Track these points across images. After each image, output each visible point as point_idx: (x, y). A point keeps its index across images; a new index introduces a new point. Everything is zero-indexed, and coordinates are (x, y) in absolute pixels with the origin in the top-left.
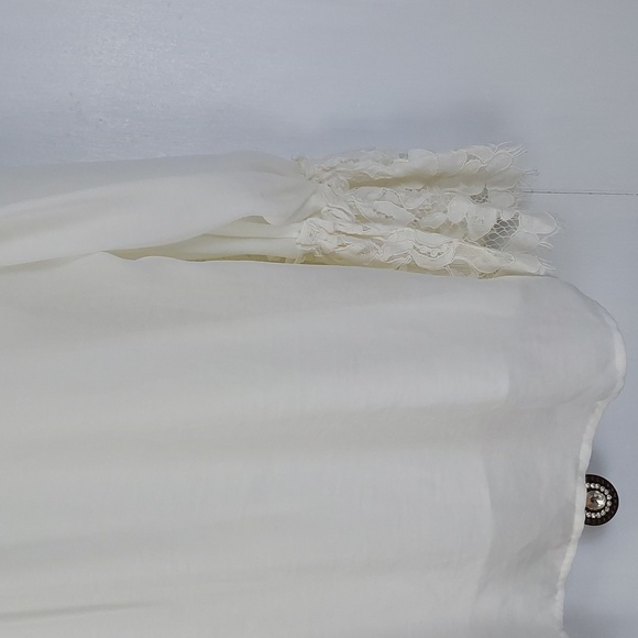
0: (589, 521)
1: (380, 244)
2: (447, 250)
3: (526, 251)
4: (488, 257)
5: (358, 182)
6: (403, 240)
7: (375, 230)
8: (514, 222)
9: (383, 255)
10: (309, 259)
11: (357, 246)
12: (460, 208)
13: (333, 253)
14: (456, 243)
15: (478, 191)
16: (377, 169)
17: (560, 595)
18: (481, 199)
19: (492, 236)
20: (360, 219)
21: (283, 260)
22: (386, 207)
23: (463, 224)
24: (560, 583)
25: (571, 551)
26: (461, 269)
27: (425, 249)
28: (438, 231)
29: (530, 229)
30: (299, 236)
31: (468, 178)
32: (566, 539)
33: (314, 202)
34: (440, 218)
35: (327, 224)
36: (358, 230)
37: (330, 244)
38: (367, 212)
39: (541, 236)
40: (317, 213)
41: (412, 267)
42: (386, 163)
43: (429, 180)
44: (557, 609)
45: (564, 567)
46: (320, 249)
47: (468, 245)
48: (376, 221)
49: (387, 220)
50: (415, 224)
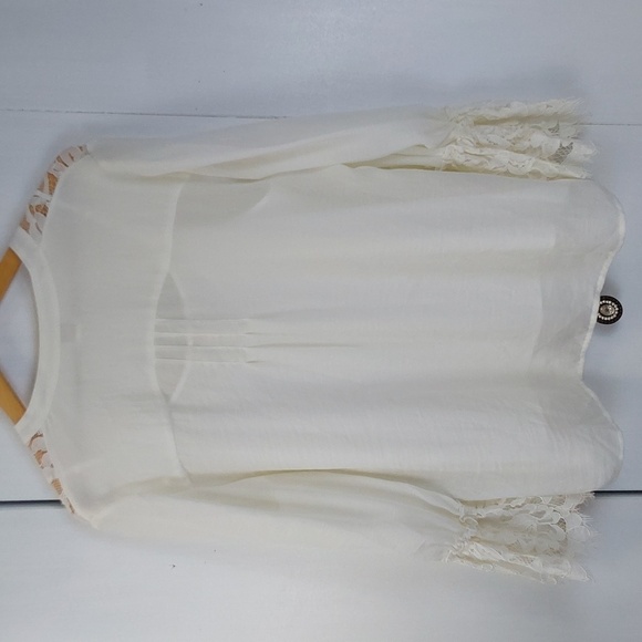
0: (599, 320)
1: (489, 160)
2: (528, 163)
3: (578, 164)
4: (552, 167)
5: (481, 122)
6: (503, 157)
7: (486, 151)
8: (570, 147)
9: (491, 166)
10: (449, 168)
11: (476, 161)
12: (539, 138)
13: (463, 165)
14: (534, 160)
15: (553, 125)
16: (491, 114)
17: (582, 361)
18: (555, 131)
19: (556, 155)
20: (479, 145)
21: (433, 169)
22: (494, 138)
23: (540, 148)
24: (582, 354)
25: (589, 335)
26: (536, 174)
27: (515, 163)
28: (524, 153)
29: (581, 151)
30: (444, 155)
31: (547, 118)
32: (586, 328)
33: (452, 135)
34: (527, 144)
35: (460, 149)
36: (477, 152)
37: (461, 159)
38: (484, 141)
39: (585, 156)
40: (454, 141)
41: (507, 173)
42: (497, 109)
43: (522, 119)
44: (579, 369)
45: (585, 345)
46: (455, 162)
47: (541, 161)
48: (488, 146)
49: (494, 146)
50: (511, 149)
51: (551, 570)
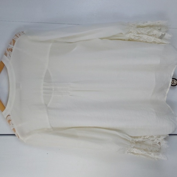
0: (172, 85)
1: (141, 38)
2: (152, 39)
3: (166, 40)
4: (160, 40)
5: (139, 27)
6: (145, 37)
7: (140, 35)
8: (165, 35)
9: (141, 40)
10: (129, 40)
11: (137, 38)
12: (156, 32)
13: (133, 39)
14: (154, 38)
15: (159, 28)
16: (141, 24)
17: (166, 97)
18: (160, 30)
19: (161, 37)
20: (138, 33)
21: (125, 40)
22: (142, 31)
23: (156, 35)
24: (166, 95)
25: (168, 89)
26: (154, 42)
27: (149, 39)
28: (151, 36)
29: (167, 36)
30: (128, 36)
31: (158, 26)
32: (168, 87)
33: (131, 30)
34: (152, 33)
35: (133, 34)
36: (138, 35)
37: (133, 38)
38: (139, 32)
39: (169, 37)
40: (131, 32)
41: (146, 42)
42: (144, 23)
43: (150, 26)
44: (165, 99)
45: (167, 92)
46: (131, 38)
47: (156, 38)
48: (140, 34)
49: (143, 34)
50: (147, 35)
51: (156, 157)
